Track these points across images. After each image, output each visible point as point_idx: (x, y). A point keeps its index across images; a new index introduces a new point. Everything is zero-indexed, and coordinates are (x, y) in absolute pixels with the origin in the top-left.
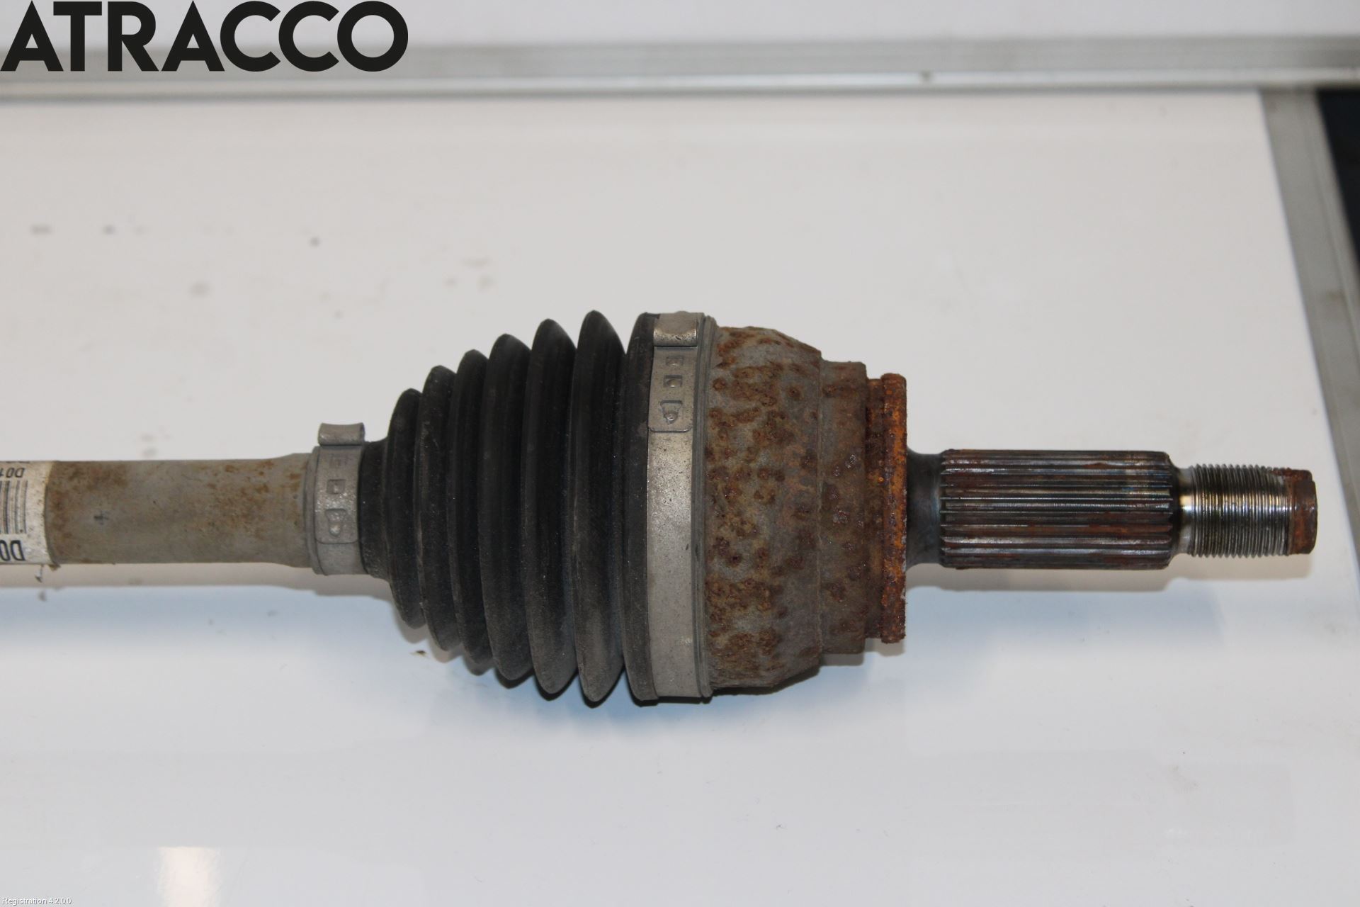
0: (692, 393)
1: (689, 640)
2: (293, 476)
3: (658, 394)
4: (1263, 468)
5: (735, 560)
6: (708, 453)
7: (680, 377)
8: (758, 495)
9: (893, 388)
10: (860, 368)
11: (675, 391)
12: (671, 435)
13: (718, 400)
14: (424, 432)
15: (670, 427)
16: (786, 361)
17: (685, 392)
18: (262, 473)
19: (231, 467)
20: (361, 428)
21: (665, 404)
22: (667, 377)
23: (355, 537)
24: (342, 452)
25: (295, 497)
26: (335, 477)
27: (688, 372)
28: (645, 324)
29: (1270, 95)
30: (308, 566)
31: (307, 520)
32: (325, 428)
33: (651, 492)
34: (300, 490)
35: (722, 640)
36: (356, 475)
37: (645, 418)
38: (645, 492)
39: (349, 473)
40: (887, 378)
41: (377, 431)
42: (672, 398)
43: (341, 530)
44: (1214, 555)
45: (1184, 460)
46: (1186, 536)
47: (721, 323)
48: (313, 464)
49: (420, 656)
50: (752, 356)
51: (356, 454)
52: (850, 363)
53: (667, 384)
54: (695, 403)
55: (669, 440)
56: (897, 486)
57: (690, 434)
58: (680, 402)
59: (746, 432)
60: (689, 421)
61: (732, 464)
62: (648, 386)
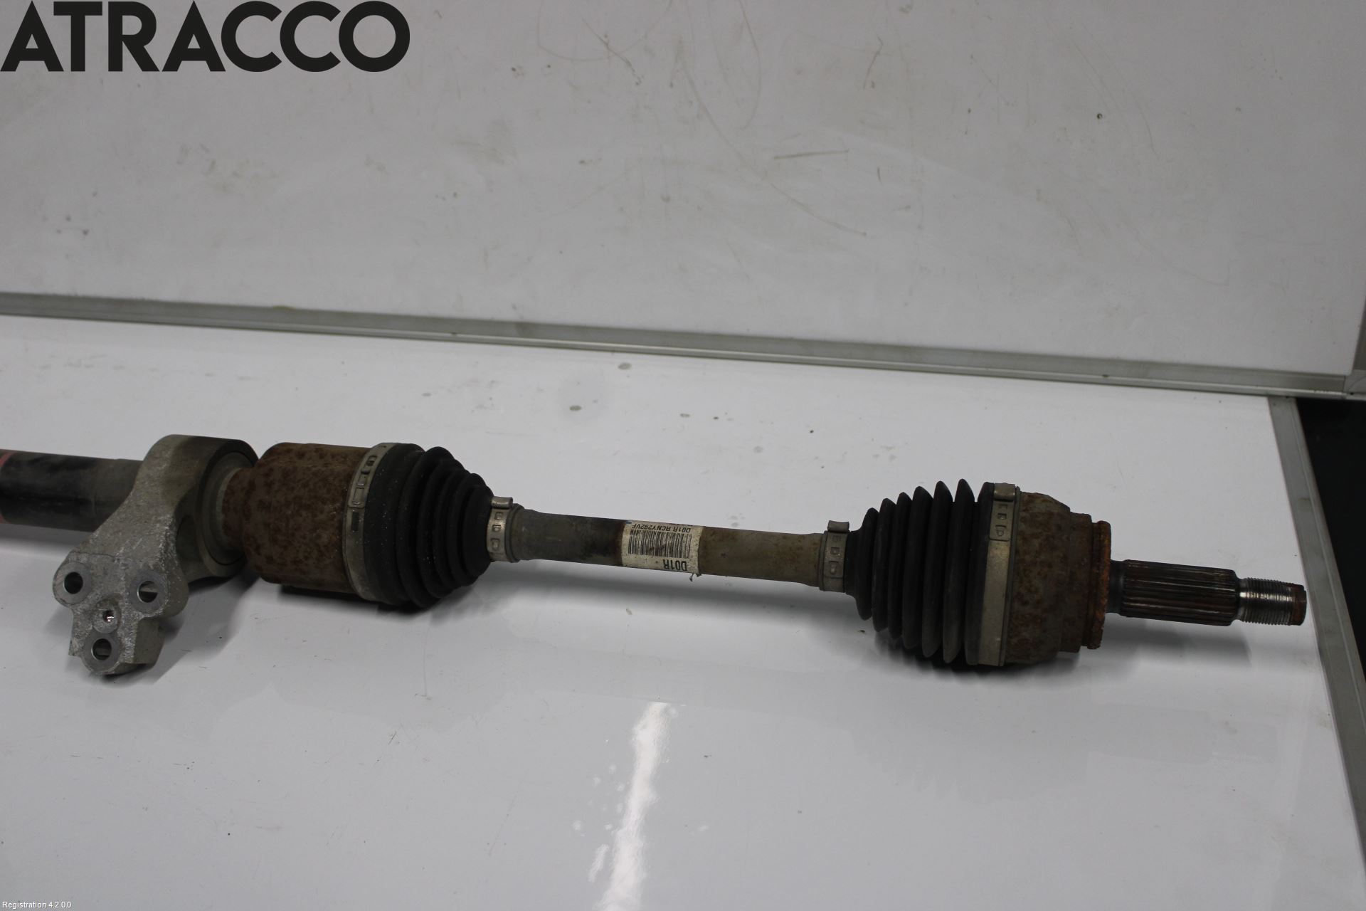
0: (1011, 522)
1: (999, 639)
2: (815, 544)
3: (995, 521)
4: (1280, 582)
5: (1025, 603)
6: (1017, 552)
7: (1005, 515)
8: (1039, 574)
9: (1104, 529)
10: (1088, 517)
11: (1002, 521)
12: (1000, 542)
13: (1023, 527)
14: (881, 530)
15: (1000, 538)
16: (1056, 511)
17: (1008, 522)
18: (800, 541)
19: (785, 537)
20: (848, 524)
21: (999, 527)
22: (999, 514)
23: (842, 575)
24: (839, 535)
25: (815, 554)
26: (834, 546)
27: (1009, 512)
28: (988, 488)
29: (1272, 398)
30: (817, 586)
31: (820, 565)
32: (831, 522)
33: (988, 567)
34: (818, 550)
35: (1014, 641)
36: (844, 546)
37: (988, 532)
38: (986, 567)
39: (841, 544)
40: (1101, 523)
41: (856, 525)
42: (1001, 524)
43: (835, 571)
44: (1253, 622)
45: (1241, 575)
46: (1241, 612)
47: (1022, 490)
48: (824, 539)
49: (861, 633)
50: (1039, 507)
51: (846, 535)
52: (1083, 514)
53: (999, 518)
54: (1012, 527)
55: (998, 544)
56: (1105, 575)
57: (1009, 543)
58: (1005, 527)
59: (1036, 543)
60: (1009, 536)
61: (1028, 558)
62: (990, 517)
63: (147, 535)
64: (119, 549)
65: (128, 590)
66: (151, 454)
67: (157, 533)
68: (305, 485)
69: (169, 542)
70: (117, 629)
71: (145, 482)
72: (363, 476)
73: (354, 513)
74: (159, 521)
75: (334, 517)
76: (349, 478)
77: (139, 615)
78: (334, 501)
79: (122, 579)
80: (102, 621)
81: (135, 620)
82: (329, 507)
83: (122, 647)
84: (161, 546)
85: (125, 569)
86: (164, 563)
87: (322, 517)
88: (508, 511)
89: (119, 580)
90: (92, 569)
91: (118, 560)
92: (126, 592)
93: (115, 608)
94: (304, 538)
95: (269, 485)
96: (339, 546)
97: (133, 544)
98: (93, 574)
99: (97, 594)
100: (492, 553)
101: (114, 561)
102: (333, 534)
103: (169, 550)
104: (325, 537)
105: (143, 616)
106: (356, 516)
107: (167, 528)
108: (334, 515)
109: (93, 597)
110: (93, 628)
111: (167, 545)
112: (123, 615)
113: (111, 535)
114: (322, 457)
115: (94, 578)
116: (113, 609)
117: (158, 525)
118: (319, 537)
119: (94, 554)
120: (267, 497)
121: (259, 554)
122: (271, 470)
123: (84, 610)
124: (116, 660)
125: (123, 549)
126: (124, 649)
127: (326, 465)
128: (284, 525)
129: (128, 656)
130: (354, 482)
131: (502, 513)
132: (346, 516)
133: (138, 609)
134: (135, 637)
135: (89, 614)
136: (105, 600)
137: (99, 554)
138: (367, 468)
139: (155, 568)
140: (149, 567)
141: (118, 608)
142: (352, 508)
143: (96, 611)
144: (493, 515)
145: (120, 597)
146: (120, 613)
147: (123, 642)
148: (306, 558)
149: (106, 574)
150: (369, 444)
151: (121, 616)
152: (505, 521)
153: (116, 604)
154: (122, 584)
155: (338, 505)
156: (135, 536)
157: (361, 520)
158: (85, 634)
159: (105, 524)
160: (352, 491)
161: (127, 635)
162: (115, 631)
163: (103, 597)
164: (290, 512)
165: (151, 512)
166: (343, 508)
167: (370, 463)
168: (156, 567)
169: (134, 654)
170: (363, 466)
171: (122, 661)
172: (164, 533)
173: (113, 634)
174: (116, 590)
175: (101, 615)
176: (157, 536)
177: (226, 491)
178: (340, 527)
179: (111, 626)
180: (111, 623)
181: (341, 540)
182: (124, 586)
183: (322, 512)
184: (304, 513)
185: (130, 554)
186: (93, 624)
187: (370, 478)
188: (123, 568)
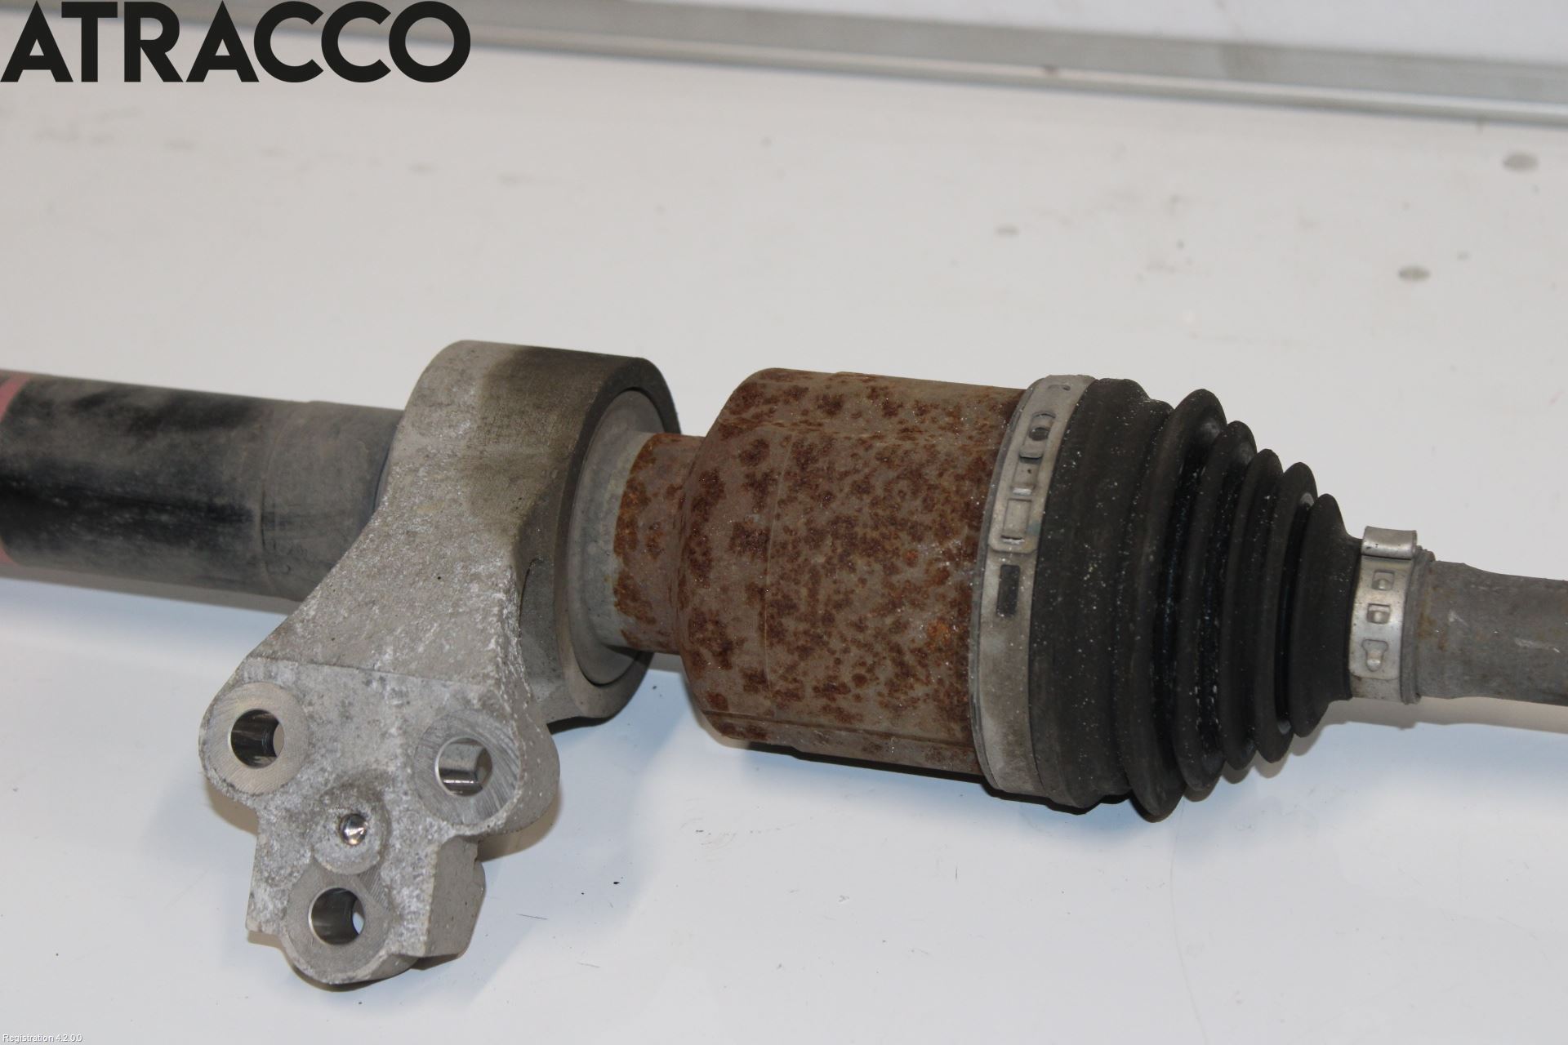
63: (452, 615)
64: (380, 650)
65: (409, 761)
66: (422, 395)
67: (477, 610)
68: (862, 488)
69: (509, 633)
70: (380, 864)
71: (416, 470)
72: (1027, 466)
73: (1004, 566)
74: (476, 577)
75: (944, 575)
76: (983, 471)
77: (440, 829)
78: (944, 533)
79: (393, 731)
80: (338, 840)
81: (430, 842)
82: (929, 549)
83: (394, 913)
84: (492, 645)
85: (399, 707)
86: (507, 693)
87: (915, 574)
88: (1407, 566)
89: (384, 735)
90: (310, 704)
91: (382, 680)
92: (405, 765)
93: (374, 809)
94: (860, 626)
95: (760, 486)
96: (958, 652)
97: (416, 639)
98: (311, 717)
99: (323, 770)
100: (1359, 678)
101: (368, 683)
102: (942, 619)
103: (511, 657)
104: (919, 627)
105: (452, 833)
106: (1010, 576)
107: (501, 596)
108: (945, 569)
109: (312, 778)
110: (314, 860)
111: (505, 645)
112: (397, 829)
113: (351, 611)
114: (890, 410)
115: (314, 727)
116: (366, 809)
117: (475, 588)
118: (900, 626)
119: (312, 662)
120: (756, 517)
121: (726, 665)
122: (762, 444)
123: (287, 810)
124: (378, 946)
125: (390, 650)
126: (401, 917)
127: (907, 433)
128: (804, 592)
129: (413, 938)
130: (1003, 485)
131: (1392, 572)
132: (982, 575)
133: (437, 813)
134: (429, 887)
135: (302, 821)
136: (346, 786)
137: (328, 663)
138: (1034, 448)
139: (484, 705)
140: (467, 702)
141: (383, 807)
142: (996, 552)
143: (320, 814)
144: (1365, 578)
145: (385, 778)
146: (386, 822)
147: (398, 900)
148: (860, 680)
149: (346, 717)
150: (1018, 379)
151: (389, 832)
152: (1402, 593)
153: (378, 797)
154: (395, 743)
155: (954, 543)
156: (417, 618)
157: (1026, 586)
158: (291, 874)
159: (327, 580)
160: (999, 507)
161: (412, 880)
162: (374, 869)
163: (339, 777)
164: (821, 560)
165: (450, 551)
166: (973, 551)
167: (1039, 434)
168: (487, 705)
169: (429, 931)
170: (1019, 439)
171: (394, 949)
172: (496, 610)
173: (370, 875)
174: (377, 761)
175: (334, 827)
176: (479, 617)
177: (625, 495)
178: (964, 602)
179: (363, 857)
180: (363, 848)
181: (964, 636)
182: (399, 751)
183: (911, 562)
184: (861, 563)
185: (413, 666)
186: (313, 850)
187: (1045, 475)
188: (395, 702)
